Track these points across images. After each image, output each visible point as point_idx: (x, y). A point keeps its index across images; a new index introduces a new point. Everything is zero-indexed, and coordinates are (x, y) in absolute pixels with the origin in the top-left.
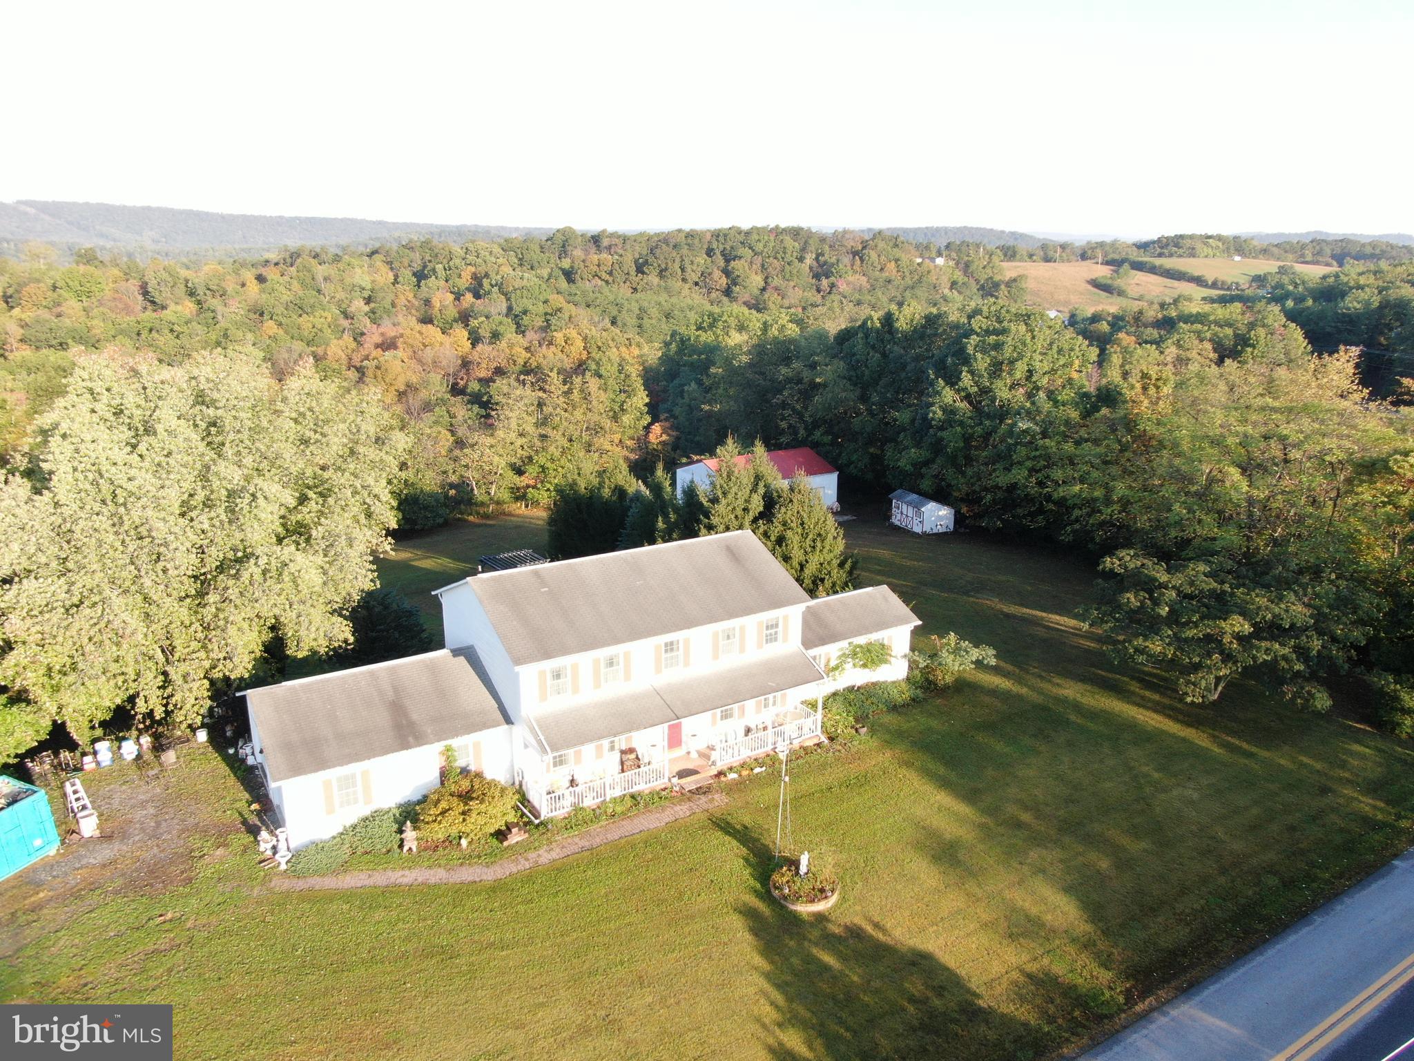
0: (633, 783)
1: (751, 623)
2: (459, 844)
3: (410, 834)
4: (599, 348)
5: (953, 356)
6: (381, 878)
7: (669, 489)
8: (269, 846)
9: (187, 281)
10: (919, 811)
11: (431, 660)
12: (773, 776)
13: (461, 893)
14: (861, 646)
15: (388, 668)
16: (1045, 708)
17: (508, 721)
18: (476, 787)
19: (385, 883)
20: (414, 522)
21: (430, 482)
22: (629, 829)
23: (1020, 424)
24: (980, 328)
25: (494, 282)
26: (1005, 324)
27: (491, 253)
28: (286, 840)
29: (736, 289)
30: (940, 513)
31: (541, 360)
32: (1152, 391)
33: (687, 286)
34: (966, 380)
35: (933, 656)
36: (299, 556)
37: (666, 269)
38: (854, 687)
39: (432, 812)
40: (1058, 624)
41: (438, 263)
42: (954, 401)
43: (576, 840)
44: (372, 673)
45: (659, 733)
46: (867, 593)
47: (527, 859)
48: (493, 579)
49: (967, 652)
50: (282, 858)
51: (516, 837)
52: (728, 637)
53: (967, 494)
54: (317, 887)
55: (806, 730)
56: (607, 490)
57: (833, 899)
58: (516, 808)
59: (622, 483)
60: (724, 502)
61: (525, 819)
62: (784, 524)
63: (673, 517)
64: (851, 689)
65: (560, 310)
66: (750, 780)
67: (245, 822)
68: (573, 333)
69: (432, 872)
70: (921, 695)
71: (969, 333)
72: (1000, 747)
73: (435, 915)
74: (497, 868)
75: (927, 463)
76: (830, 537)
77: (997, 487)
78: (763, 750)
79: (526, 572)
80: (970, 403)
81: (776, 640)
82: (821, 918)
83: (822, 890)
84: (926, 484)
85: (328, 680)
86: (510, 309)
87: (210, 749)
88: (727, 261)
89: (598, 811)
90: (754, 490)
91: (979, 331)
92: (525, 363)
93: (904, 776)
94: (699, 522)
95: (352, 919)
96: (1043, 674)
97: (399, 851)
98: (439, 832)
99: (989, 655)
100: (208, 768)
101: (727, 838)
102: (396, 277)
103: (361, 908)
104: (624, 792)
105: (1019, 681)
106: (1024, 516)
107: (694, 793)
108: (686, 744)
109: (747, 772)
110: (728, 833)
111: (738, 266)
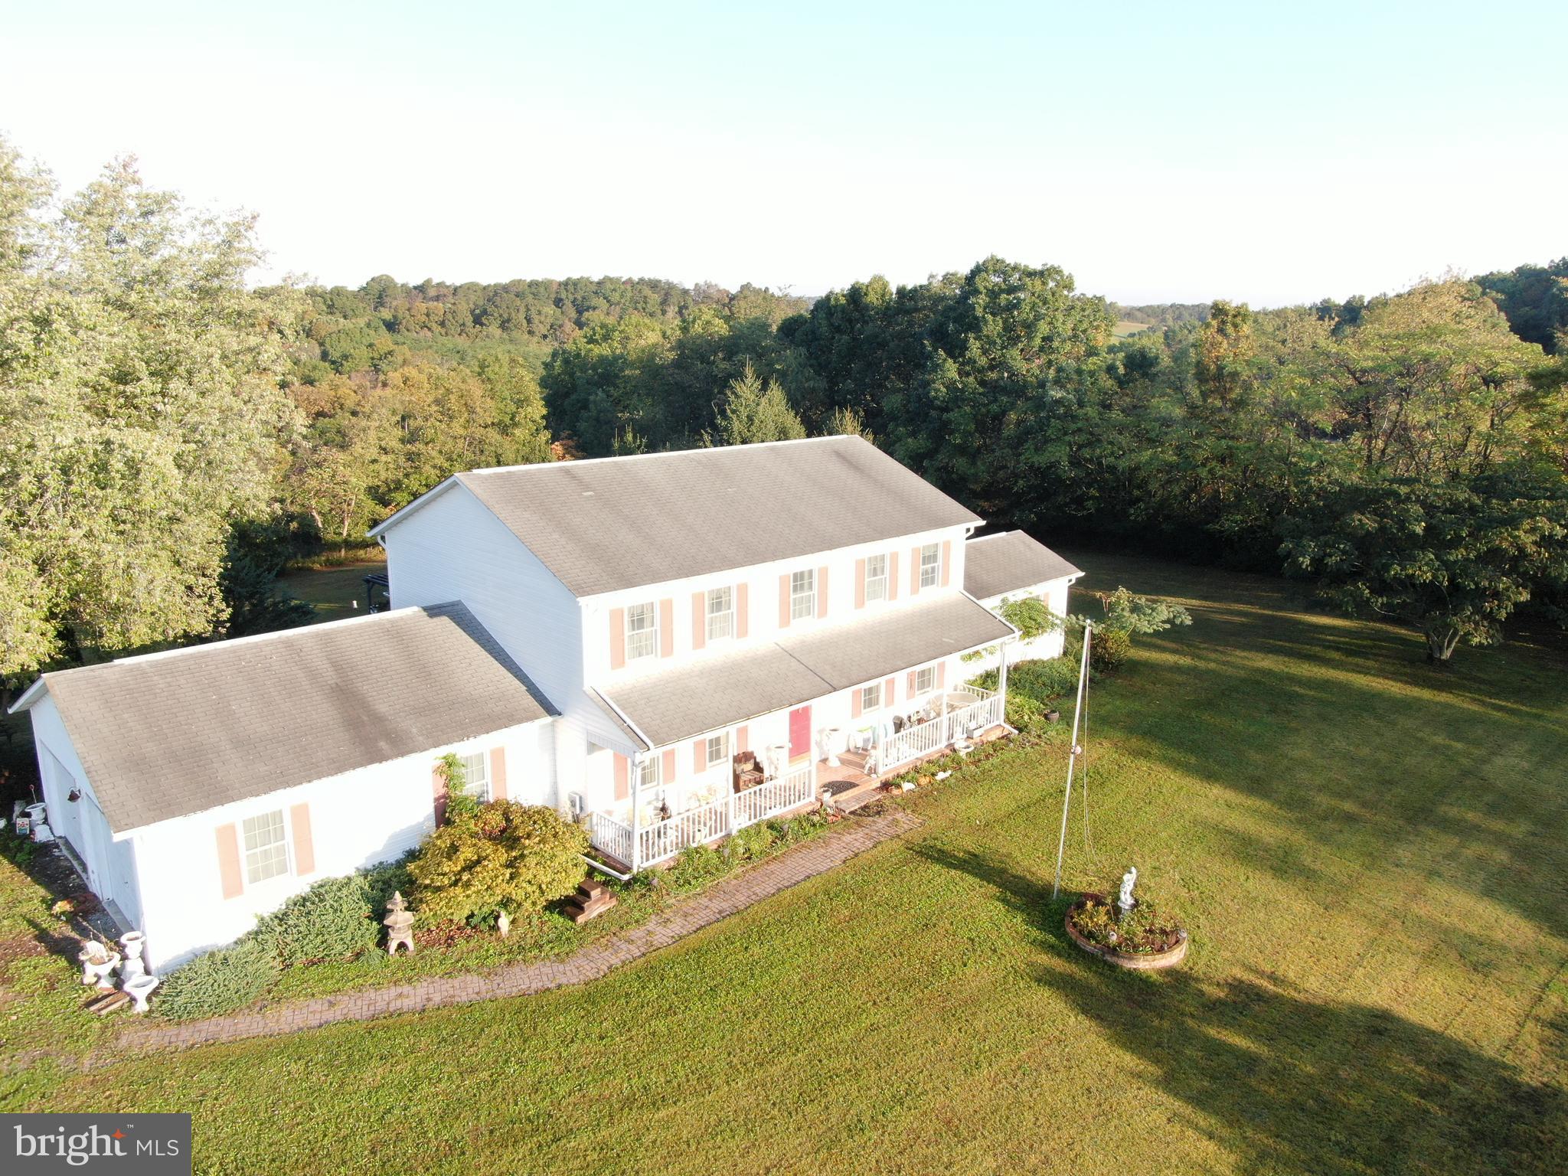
1: (904, 550)
2: (495, 928)
3: (400, 919)
5: (955, 321)
6: (356, 1005)
8: (105, 970)
13: (529, 1012)
16: (1256, 683)
17: (550, 709)
18: (517, 821)
19: (366, 1013)
22: (786, 875)
23: (1051, 394)
24: (985, 287)
28: (143, 957)
33: (535, 339)
34: (974, 349)
37: (509, 320)
43: (704, 901)
47: (630, 941)
49: (1152, 609)
51: (598, 906)
52: (876, 570)
54: (224, 1038)
55: (981, 720)
61: (602, 878)
67: (43, 936)
69: (456, 982)
70: (1096, 676)
72: (1243, 726)
73: (489, 1060)
74: (580, 961)
78: (935, 748)
81: (933, 581)
86: (324, 356)
88: (580, 312)
89: (723, 852)
93: (1150, 769)
97: (380, 952)
98: (464, 904)
99: (1181, 612)
101: (955, 873)
103: (329, 1065)
104: (754, 821)
107: (860, 815)
108: (819, 744)
109: (928, 779)
110: (950, 866)
111: (593, 317)
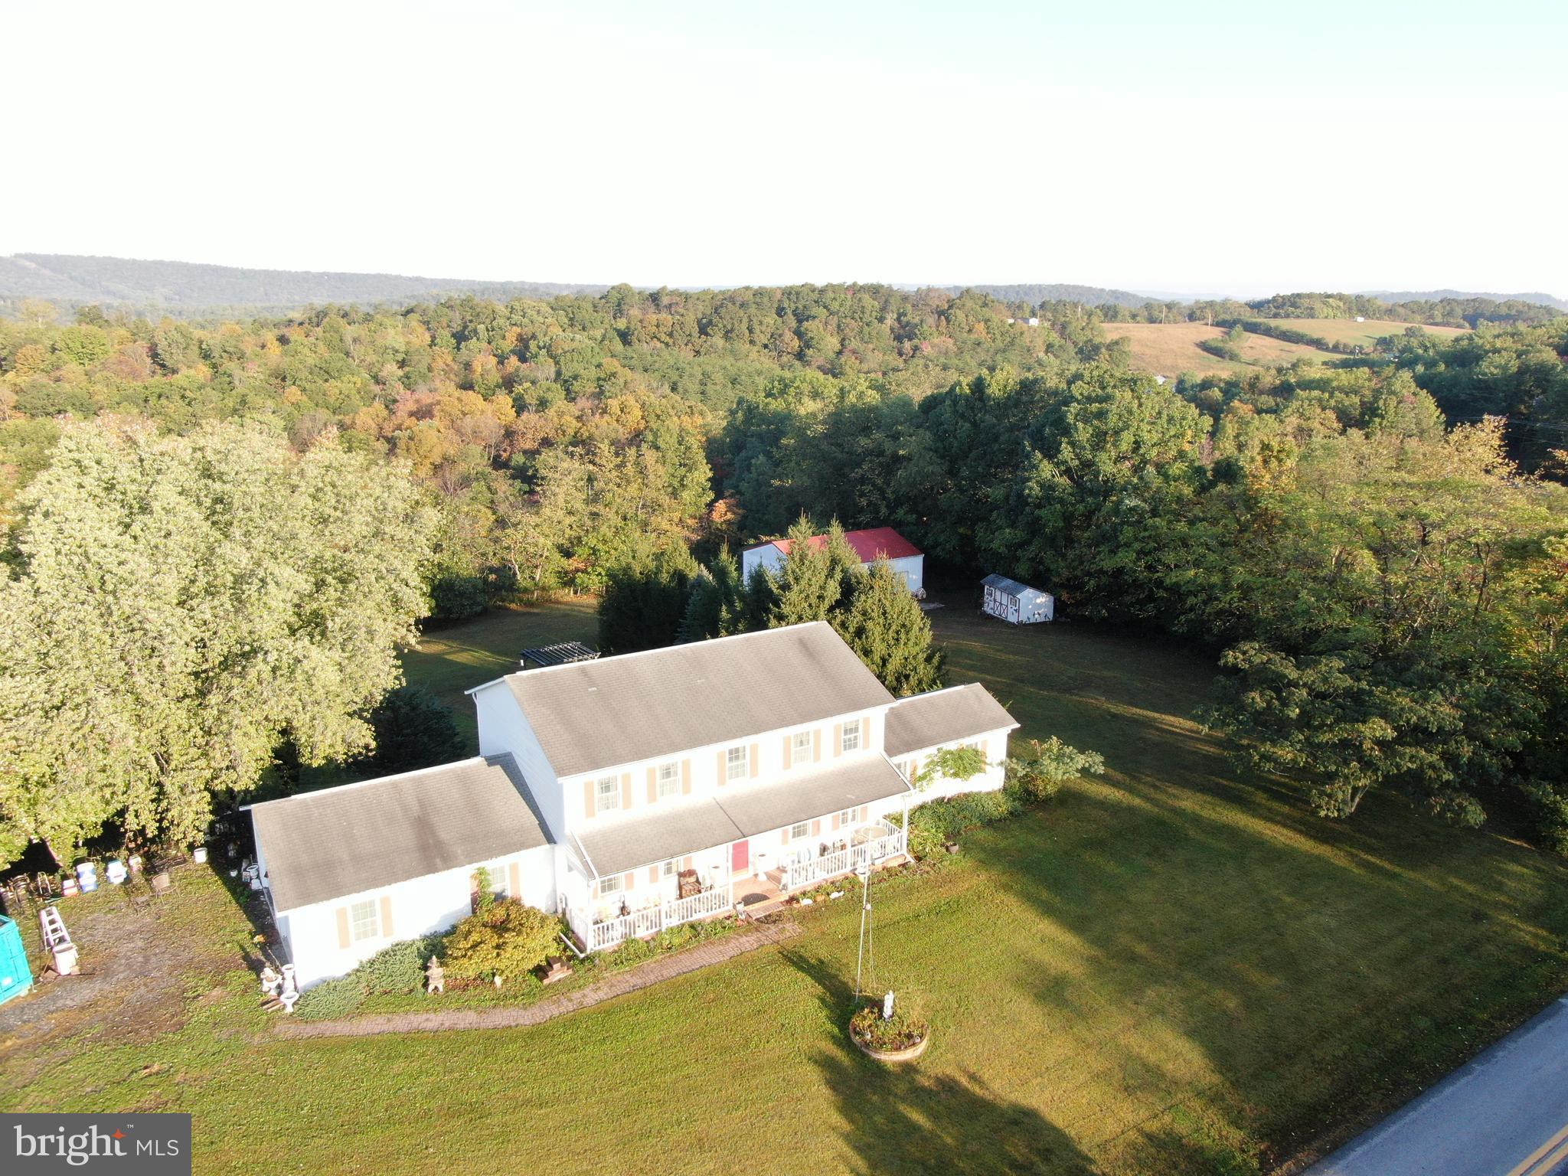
0: (691, 911)
1: (828, 727)
2: (492, 982)
3: (436, 971)
4: (658, 416)
5: (1051, 425)
6: (402, 1023)
7: (735, 574)
8: (274, 985)
9: (201, 342)
10: (1021, 941)
11: (463, 769)
12: (853, 903)
13: (493, 1040)
14: (951, 753)
15: (413, 779)
16: (1161, 823)
17: (550, 839)
18: (512, 916)
19: (406, 1029)
20: (449, 611)
21: (467, 566)
22: (688, 964)
23: (1127, 502)
24: (1081, 394)
25: (541, 344)
26: (1109, 390)
27: (538, 312)
28: (294, 978)
29: (810, 352)
30: (1038, 601)
31: (593, 430)
32: (1274, 464)
33: (755, 348)
34: (1066, 452)
35: (1033, 763)
36: (314, 652)
37: (732, 330)
38: (944, 798)
39: (461, 946)
40: (1172, 726)
41: (480, 323)
42: (1053, 476)
43: (628, 977)
44: (394, 785)
45: (723, 853)
46: (958, 692)
47: (570, 1000)
48: (534, 677)
49: (1072, 759)
50: (288, 999)
51: (558, 974)
52: (801, 743)
53: (1068, 580)
54: (328, 1034)
55: (889, 848)
56: (665, 575)
57: (922, 1047)
58: (558, 940)
59: (681, 567)
60: (796, 588)
61: (569, 953)
62: (864, 613)
63: (738, 606)
64: (940, 801)
65: (614, 375)
66: (826, 907)
67: (246, 957)
68: (630, 401)
69: (460, 1015)
70: (1020, 808)
71: (1068, 400)
72: (1111, 867)
73: (463, 1066)
74: (535, 1010)
75: (1022, 545)
76: (916, 628)
77: (1101, 571)
78: (841, 872)
79: (571, 670)
80: (1071, 478)
81: (855, 746)
82: (908, 1068)
83: (910, 1036)
84: (1022, 569)
85: (344, 793)
86: (559, 373)
87: (210, 871)
88: (800, 321)
89: (652, 944)
90: (830, 575)
91: (1080, 397)
92: (576, 433)
93: (1002, 902)
94: (768, 611)
95: (368, 1071)
96: (1158, 783)
97: (423, 990)
98: (469, 969)
99: (1096, 762)
100: (206, 893)
101: (801, 975)
102: (433, 338)
103: (377, 1058)
104: (682, 921)
105: (1131, 790)
106: (1132, 604)
107: (762, 922)
108: (754, 865)
109: (823, 897)
110: (801, 969)
111: (811, 327)
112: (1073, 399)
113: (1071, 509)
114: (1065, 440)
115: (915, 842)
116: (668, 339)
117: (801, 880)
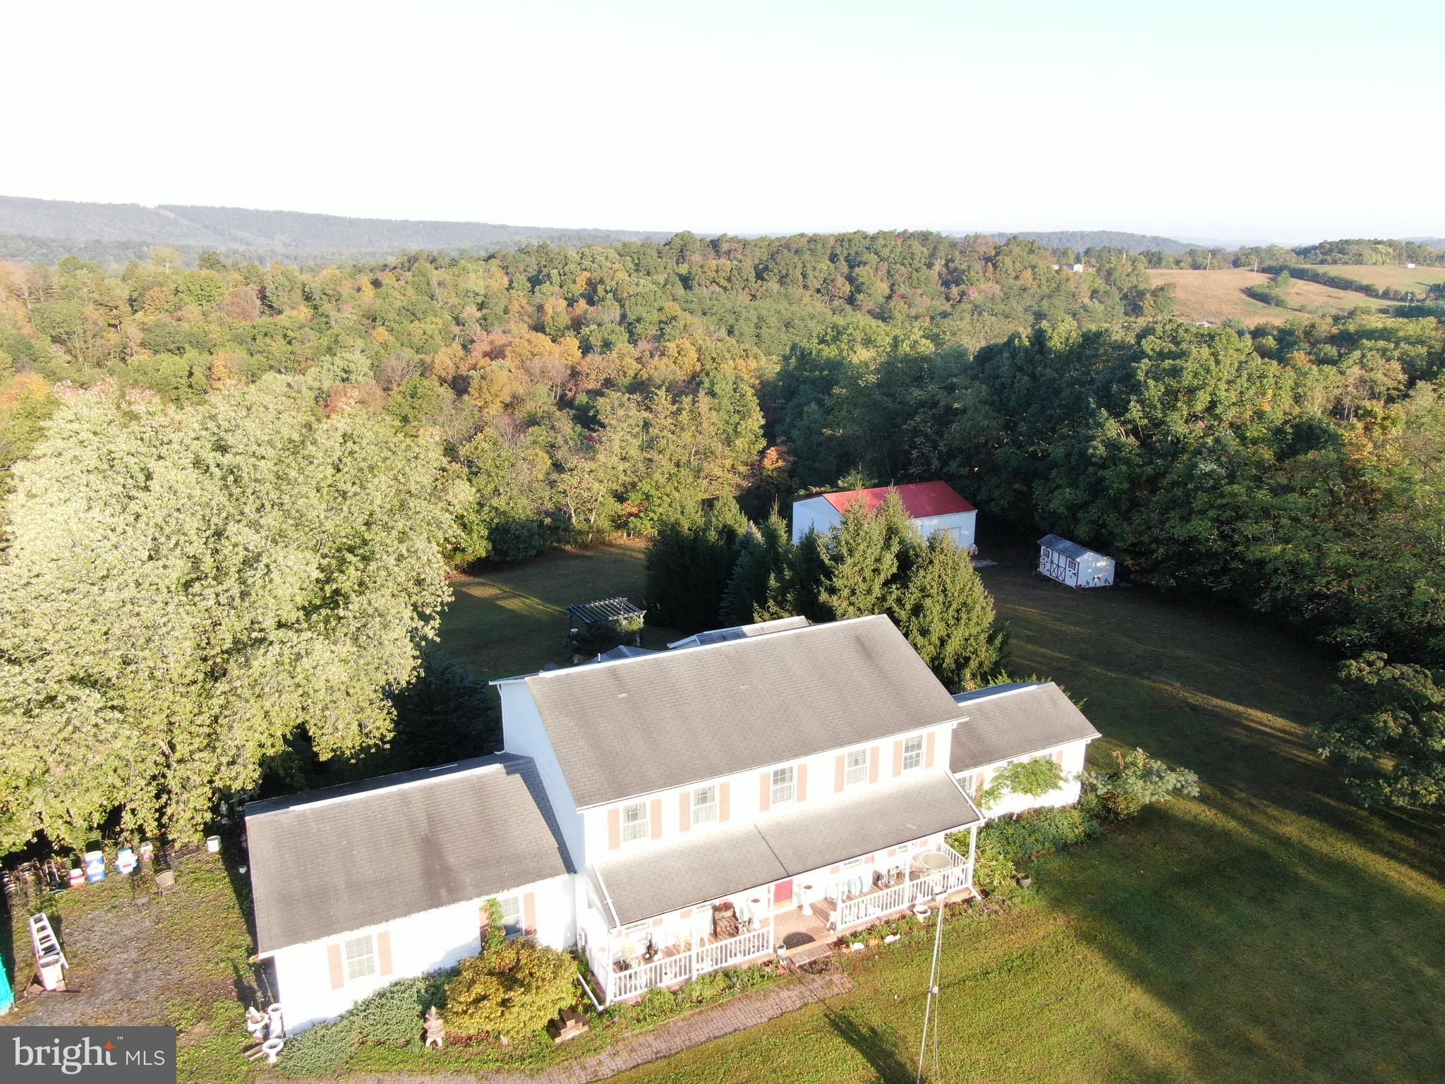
0: (727, 953)
1: (887, 746)
4: (714, 359)
5: (1118, 382)
7: (785, 536)
9: (304, 285)
10: (1108, 1018)
11: (479, 778)
12: (911, 948)
14: (1023, 766)
15: (424, 789)
16: (1263, 856)
17: (570, 868)
18: (523, 962)
20: (506, 554)
21: (522, 508)
22: (720, 1025)
23: (1202, 466)
24: (1152, 349)
25: (608, 288)
26: (1184, 346)
27: (607, 258)
29: (860, 297)
30: (1099, 564)
31: (652, 372)
32: (1377, 432)
33: (808, 293)
34: (1135, 411)
35: (1114, 776)
37: (787, 275)
38: (1011, 816)
39: (462, 998)
40: (1261, 723)
41: (553, 268)
42: (1119, 435)
43: (651, 1039)
44: (403, 796)
45: (765, 892)
46: (1030, 693)
47: (584, 1068)
48: (558, 679)
49: (1161, 778)
51: (571, 1031)
52: (856, 762)
53: (1133, 545)
55: (952, 881)
56: (713, 533)
58: (577, 984)
59: (730, 522)
60: (849, 561)
61: (587, 1003)
62: (923, 590)
63: (788, 574)
64: (1008, 819)
65: (674, 318)
66: (880, 954)
67: (238, 982)
68: (686, 344)
70: (1099, 830)
71: (1138, 356)
72: (1209, 915)
75: (1084, 505)
76: (978, 607)
77: (1171, 539)
78: (897, 908)
79: (600, 670)
80: (1136, 435)
81: (917, 763)
84: (1082, 530)
85: (347, 805)
86: (624, 316)
87: (220, 864)
88: (851, 267)
89: (680, 995)
90: (887, 546)
91: (1151, 353)
92: (636, 375)
93: (1085, 958)
94: (819, 582)
96: (1254, 801)
98: (470, 1027)
99: (1189, 780)
100: (212, 891)
101: (850, 1050)
102: (511, 282)
104: (715, 967)
105: (1224, 809)
106: (1205, 576)
107: (806, 971)
108: (799, 896)
109: (877, 941)
110: (850, 1041)
111: (863, 273)
112: (1143, 354)
113: (1138, 470)
114: (1133, 398)
115: (981, 873)
116: (726, 284)
117: (851, 918)
